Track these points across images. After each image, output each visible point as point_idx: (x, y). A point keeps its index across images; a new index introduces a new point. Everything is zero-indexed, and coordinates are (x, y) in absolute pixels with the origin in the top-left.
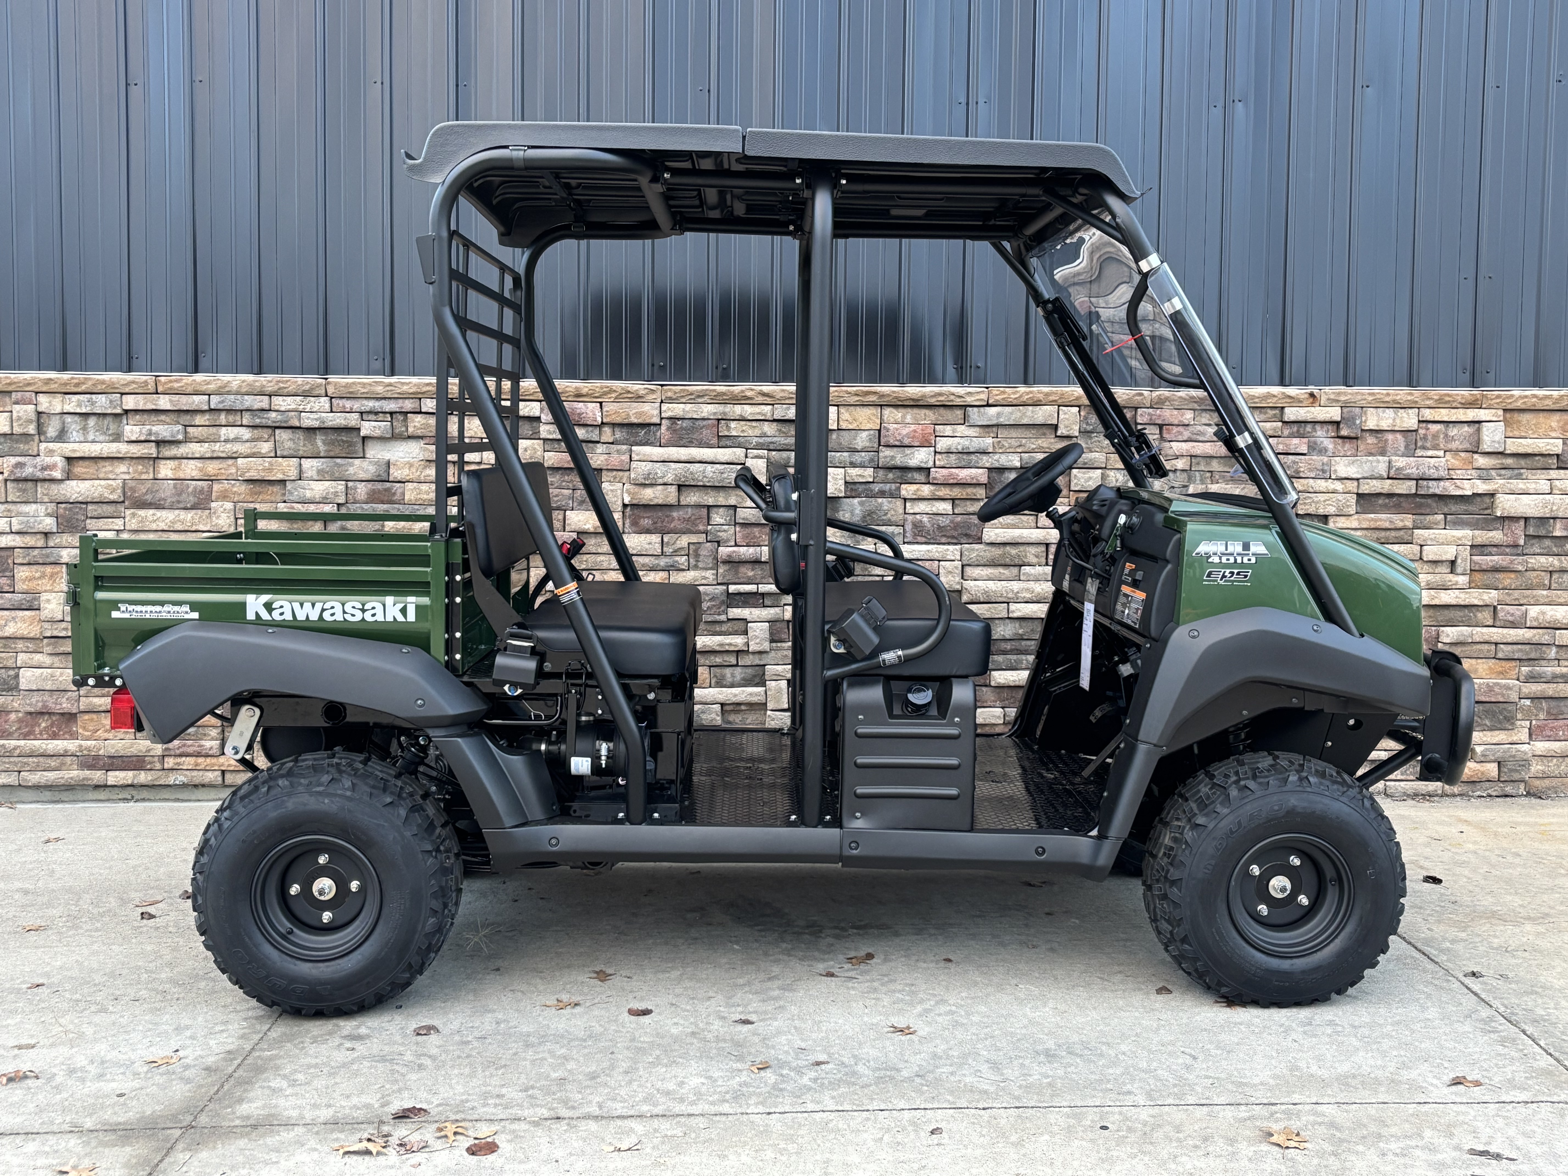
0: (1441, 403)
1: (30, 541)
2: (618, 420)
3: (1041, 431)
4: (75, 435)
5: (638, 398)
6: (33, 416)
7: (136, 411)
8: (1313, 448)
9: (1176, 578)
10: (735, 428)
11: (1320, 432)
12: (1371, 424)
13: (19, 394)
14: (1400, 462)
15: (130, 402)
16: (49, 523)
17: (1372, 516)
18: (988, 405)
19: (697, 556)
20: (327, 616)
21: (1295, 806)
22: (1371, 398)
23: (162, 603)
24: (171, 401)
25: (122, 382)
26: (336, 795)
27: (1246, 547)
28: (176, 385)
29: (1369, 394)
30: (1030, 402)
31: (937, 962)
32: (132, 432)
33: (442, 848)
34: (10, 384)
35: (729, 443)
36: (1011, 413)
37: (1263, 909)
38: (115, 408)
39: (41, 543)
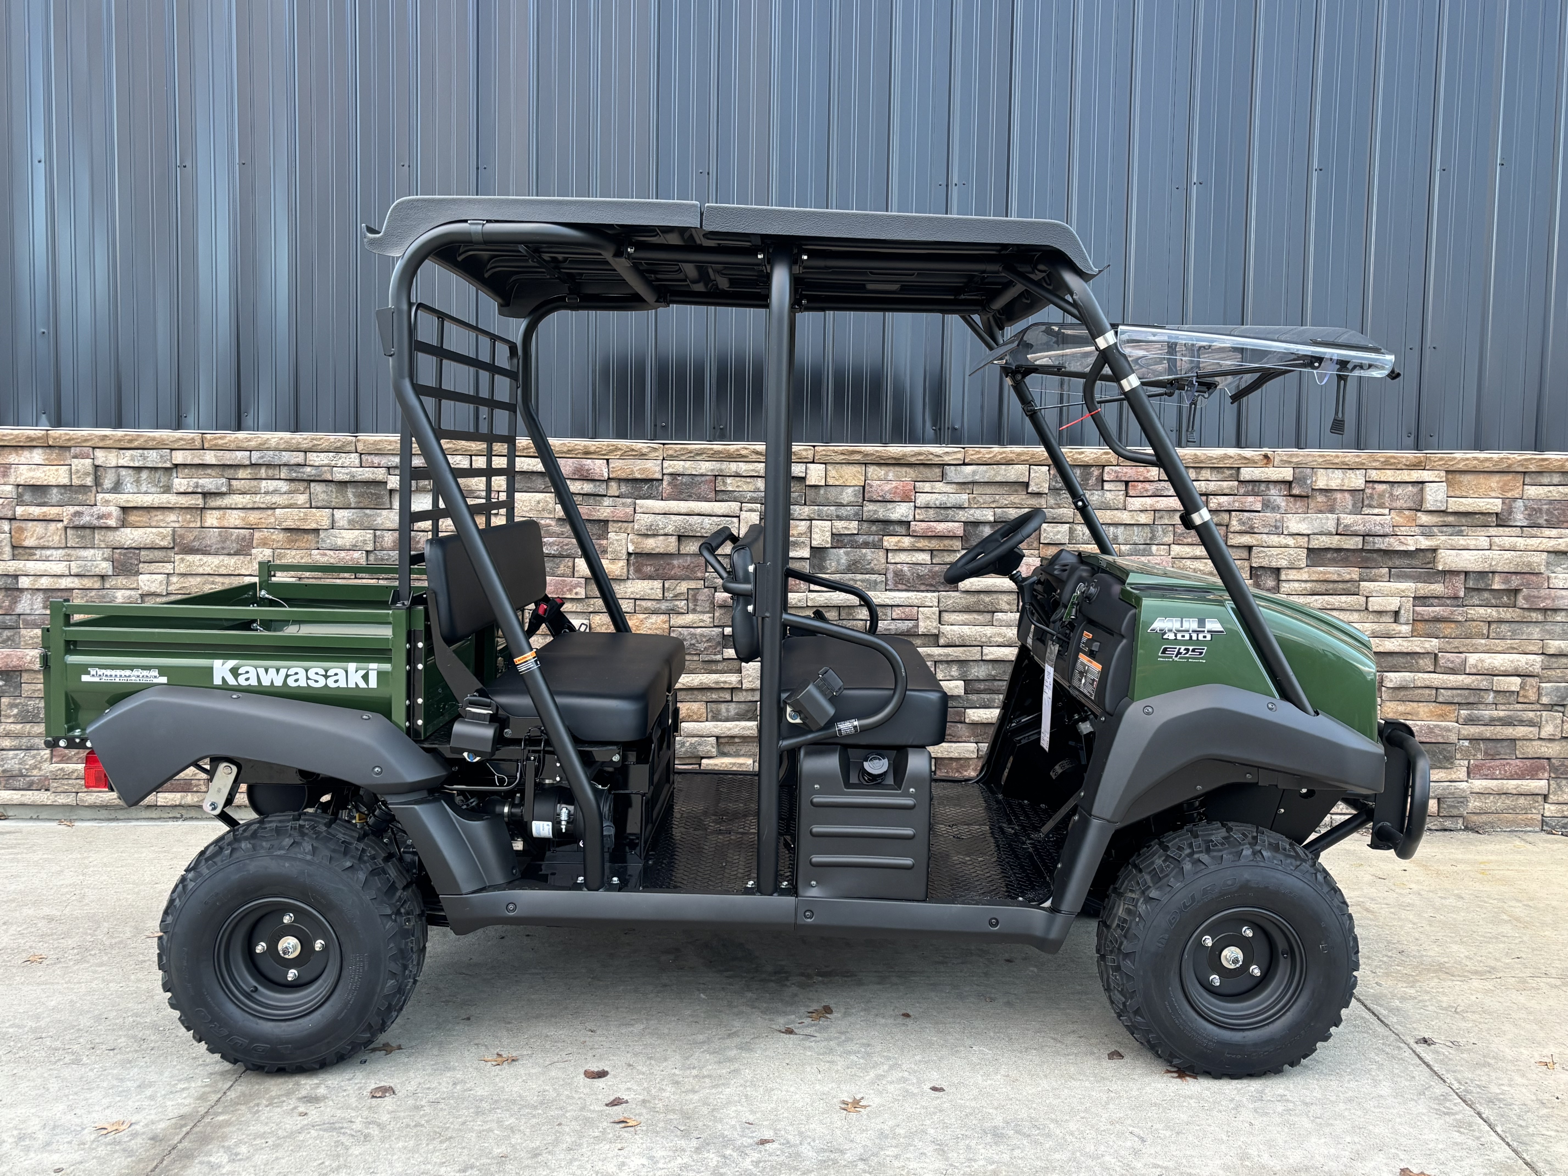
0: (1387, 465)
1: (87, 583)
2: (623, 475)
3: (1013, 488)
4: (129, 486)
5: (642, 456)
6: (90, 469)
7: (185, 465)
8: (1267, 506)
9: (1130, 654)
10: (731, 484)
11: (1274, 491)
12: (1321, 484)
13: (78, 449)
14: (1348, 519)
15: (179, 457)
16: (105, 567)
17: (1321, 569)
18: (964, 464)
19: (695, 600)
20: (291, 682)
21: (1248, 881)
22: (1321, 460)
23: (131, 668)
24: (215, 456)
25: (171, 439)
26: (295, 859)
27: (1202, 623)
28: (220, 442)
29: (1320, 456)
30: (1003, 461)
31: (895, 1017)
32: (180, 484)
33: (403, 910)
34: (69, 440)
35: (725, 497)
36: (986, 472)
37: (1215, 979)
38: (165, 462)
39: (97, 585)
